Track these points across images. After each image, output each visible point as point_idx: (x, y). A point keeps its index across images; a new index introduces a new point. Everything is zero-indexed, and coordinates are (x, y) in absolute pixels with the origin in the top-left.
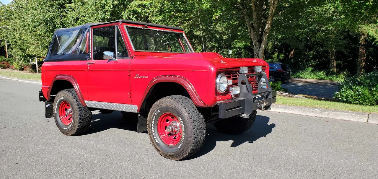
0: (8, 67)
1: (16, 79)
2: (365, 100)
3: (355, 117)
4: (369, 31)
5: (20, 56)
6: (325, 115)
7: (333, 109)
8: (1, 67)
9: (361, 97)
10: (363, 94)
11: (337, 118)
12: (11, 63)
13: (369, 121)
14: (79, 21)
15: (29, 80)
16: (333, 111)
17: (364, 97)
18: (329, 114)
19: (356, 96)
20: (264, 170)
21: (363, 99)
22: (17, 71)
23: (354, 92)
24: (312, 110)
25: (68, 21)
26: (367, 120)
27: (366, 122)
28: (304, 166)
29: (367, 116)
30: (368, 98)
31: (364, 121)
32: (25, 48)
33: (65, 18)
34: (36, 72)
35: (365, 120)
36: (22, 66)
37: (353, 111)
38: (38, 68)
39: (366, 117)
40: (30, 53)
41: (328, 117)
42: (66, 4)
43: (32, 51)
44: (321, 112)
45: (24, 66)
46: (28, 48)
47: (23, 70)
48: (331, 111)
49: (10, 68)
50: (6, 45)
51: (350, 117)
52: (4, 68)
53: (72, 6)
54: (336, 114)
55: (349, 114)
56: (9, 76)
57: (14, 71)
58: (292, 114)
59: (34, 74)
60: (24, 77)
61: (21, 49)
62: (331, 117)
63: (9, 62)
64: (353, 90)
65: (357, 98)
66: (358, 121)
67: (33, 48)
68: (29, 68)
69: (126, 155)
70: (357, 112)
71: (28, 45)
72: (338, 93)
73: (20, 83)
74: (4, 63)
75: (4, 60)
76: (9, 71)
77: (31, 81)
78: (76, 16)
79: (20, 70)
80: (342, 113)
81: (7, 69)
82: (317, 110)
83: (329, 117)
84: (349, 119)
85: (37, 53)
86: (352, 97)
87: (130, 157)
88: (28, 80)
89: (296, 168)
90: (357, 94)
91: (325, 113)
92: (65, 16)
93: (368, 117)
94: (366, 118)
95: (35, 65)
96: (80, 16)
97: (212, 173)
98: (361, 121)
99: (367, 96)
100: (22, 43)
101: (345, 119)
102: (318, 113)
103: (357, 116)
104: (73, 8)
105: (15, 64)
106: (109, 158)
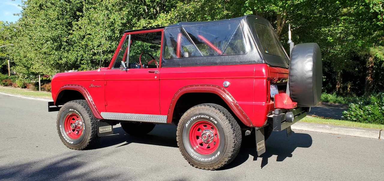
0: (11, 85)
1: (19, 96)
2: (375, 119)
3: (366, 134)
4: (377, 54)
5: (24, 74)
6: (335, 131)
7: (343, 125)
8: (4, 85)
9: (371, 117)
10: (373, 114)
11: (348, 134)
12: (14, 81)
13: (380, 137)
14: (85, 39)
15: (33, 97)
16: (344, 127)
17: (374, 117)
18: (340, 131)
19: (366, 116)
20: (278, 177)
21: (373, 118)
22: (19, 89)
23: (364, 111)
24: (321, 126)
25: (74, 39)
26: (379, 136)
27: (378, 138)
28: (319, 174)
29: (379, 132)
30: (378, 118)
31: (376, 138)
32: (29, 66)
33: (72, 36)
34: (38, 89)
35: (376, 136)
36: (24, 84)
37: (364, 128)
38: (41, 85)
39: (377, 133)
40: (34, 71)
41: (338, 133)
42: (73, 22)
43: (36, 69)
44: (331, 129)
45: (26, 84)
46: (32, 66)
47: (25, 87)
48: (341, 127)
49: (12, 86)
50: (9, 63)
51: (361, 133)
52: (6, 86)
53: (79, 24)
54: (346, 131)
55: (360, 130)
56: (12, 93)
57: (16, 89)
58: (302, 130)
59: (36, 92)
60: (27, 94)
61: (25, 66)
62: (342, 134)
63: (12, 80)
64: (362, 110)
65: (366, 117)
66: (370, 137)
67: (37, 66)
68: (32, 86)
69: (139, 162)
70: (369, 129)
71: (32, 62)
72: (347, 112)
73: (23, 99)
74: (7, 80)
75: (7, 78)
76: (11, 88)
77: (35, 97)
78: (82, 34)
79: (22, 88)
80: (353, 130)
81: (9, 87)
82: (327, 126)
83: (340, 134)
84: (360, 136)
85: (40, 71)
86: (361, 116)
87: (143, 164)
88: (31, 97)
89: (310, 176)
90: (366, 114)
91: (336, 129)
92: (72, 34)
93: (380, 134)
94: (377, 135)
95: (38, 83)
96: (87, 34)
97: (226, 179)
98: (372, 137)
99: (377, 116)
100: (27, 61)
101: (356, 135)
102: (328, 129)
103: (369, 132)
104: (80, 26)
105: (18, 82)
106: (122, 164)
